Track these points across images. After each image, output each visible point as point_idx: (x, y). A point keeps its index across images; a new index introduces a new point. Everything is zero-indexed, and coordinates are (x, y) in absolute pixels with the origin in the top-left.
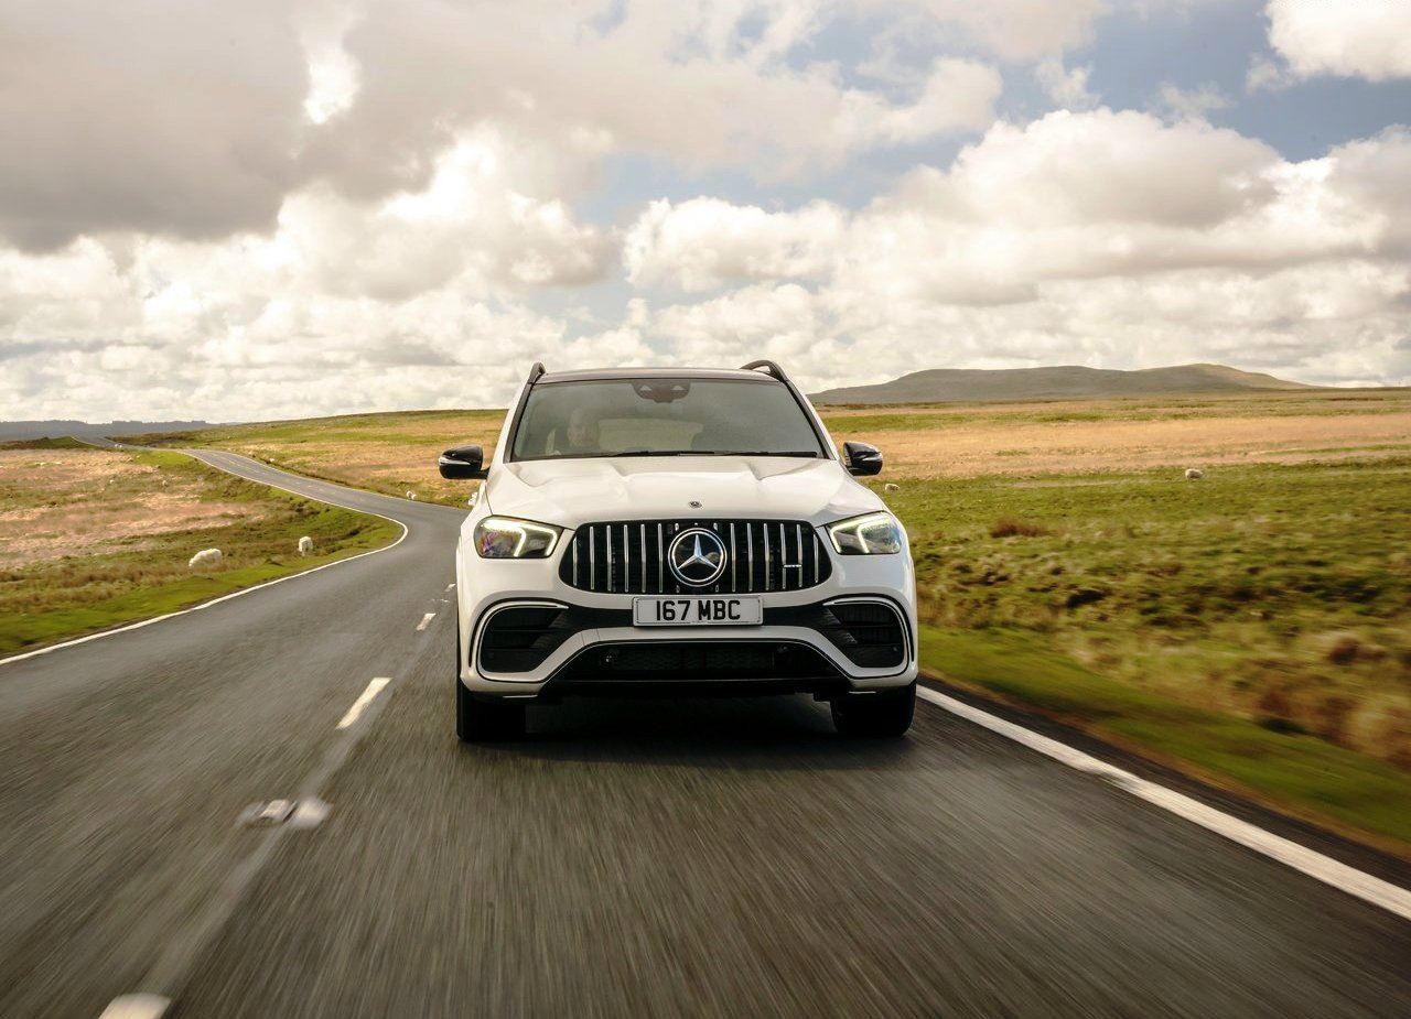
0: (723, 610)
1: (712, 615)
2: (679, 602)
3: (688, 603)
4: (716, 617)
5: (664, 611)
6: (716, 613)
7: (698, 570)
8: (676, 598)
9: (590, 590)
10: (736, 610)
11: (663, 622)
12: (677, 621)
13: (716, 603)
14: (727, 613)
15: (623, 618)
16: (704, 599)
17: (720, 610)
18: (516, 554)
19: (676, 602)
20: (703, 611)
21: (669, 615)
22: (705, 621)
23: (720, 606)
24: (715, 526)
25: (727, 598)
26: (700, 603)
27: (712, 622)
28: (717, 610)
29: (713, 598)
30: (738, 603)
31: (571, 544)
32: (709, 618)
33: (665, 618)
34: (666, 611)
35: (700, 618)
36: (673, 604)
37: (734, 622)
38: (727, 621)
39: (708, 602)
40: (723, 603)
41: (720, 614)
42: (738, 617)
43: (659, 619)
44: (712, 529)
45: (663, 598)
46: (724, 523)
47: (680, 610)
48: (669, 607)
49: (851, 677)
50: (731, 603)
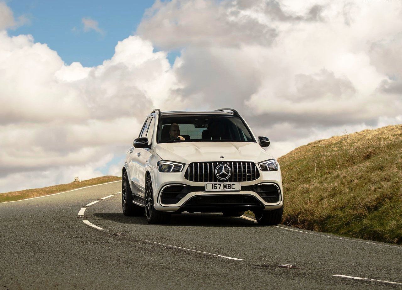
0: (230, 186)
1: (227, 188)
2: (218, 184)
3: (221, 185)
4: (228, 189)
6: (228, 188)
7: (224, 175)
8: (217, 183)
9: (193, 181)
10: (234, 186)
11: (214, 190)
12: (218, 189)
13: (228, 184)
14: (231, 187)
16: (225, 183)
17: (229, 187)
18: (171, 171)
19: (217, 184)
20: (225, 187)
21: (215, 188)
22: (225, 189)
23: (229, 185)
24: (228, 163)
25: (231, 183)
26: (224, 184)
27: (227, 190)
28: (228, 187)
29: (227, 183)
30: (234, 184)
32: (226, 189)
33: (214, 189)
34: (214, 187)
35: (224, 189)
36: (216, 185)
37: (233, 190)
38: (231, 189)
39: (226, 184)
40: (230, 185)
41: (229, 188)
42: (234, 188)
43: (212, 189)
44: (227, 164)
45: (214, 183)
46: (230, 162)
47: (218, 186)
48: (215, 186)
49: (265, 205)
50: (232, 184)
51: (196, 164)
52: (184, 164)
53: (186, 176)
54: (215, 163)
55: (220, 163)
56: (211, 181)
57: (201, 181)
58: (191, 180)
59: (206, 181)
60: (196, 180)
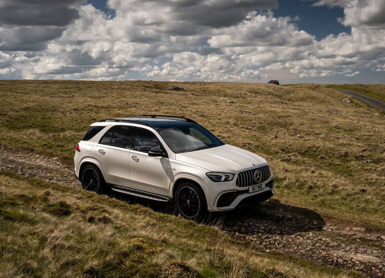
5: (253, 189)
7: (258, 179)
8: (255, 185)
15: (247, 191)
20: (259, 187)
22: (259, 189)
31: (238, 177)
33: (254, 190)
47: (255, 188)
51: (242, 173)
52: (234, 175)
53: (237, 184)
54: (252, 170)
55: (255, 170)
56: (251, 185)
57: (246, 186)
58: (240, 186)
59: (248, 185)
60: (243, 186)
